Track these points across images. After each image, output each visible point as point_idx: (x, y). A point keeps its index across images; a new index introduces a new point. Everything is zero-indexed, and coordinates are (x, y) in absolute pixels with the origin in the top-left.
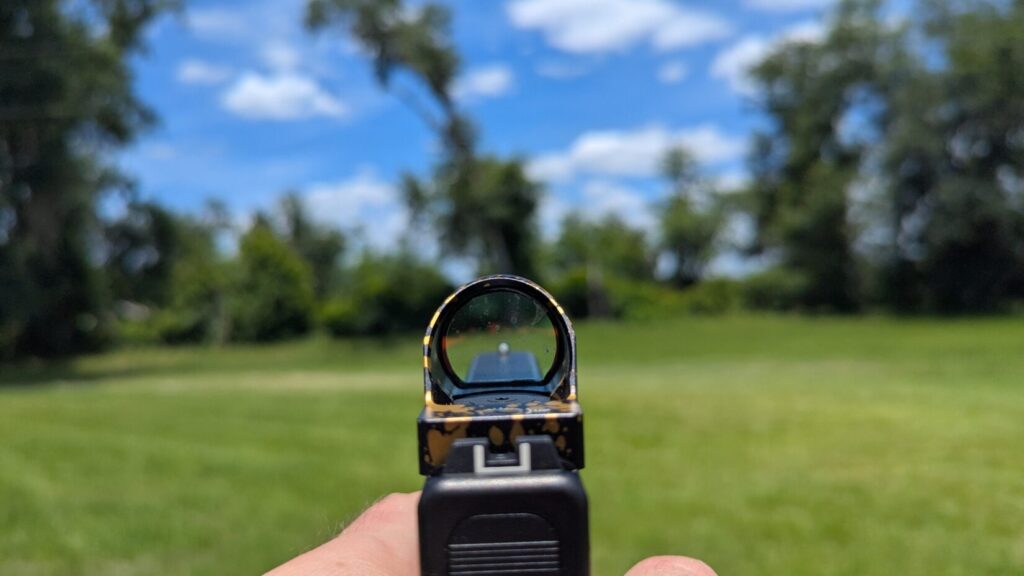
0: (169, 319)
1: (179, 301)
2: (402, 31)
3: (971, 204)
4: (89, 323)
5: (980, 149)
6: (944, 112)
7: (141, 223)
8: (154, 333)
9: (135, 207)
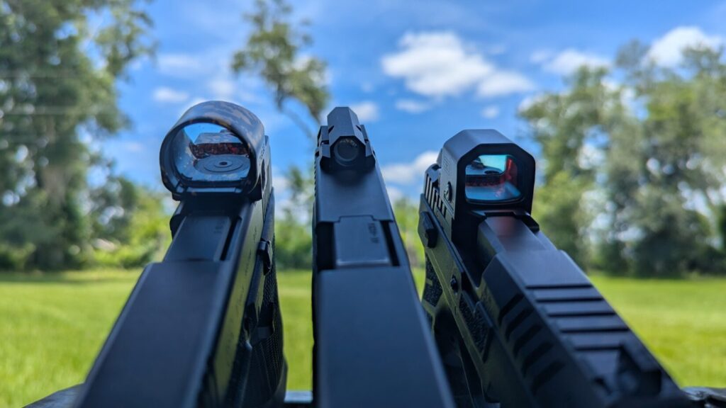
0: (127, 252)
1: (135, 241)
2: (292, 75)
3: (659, 204)
4: (75, 250)
5: (667, 169)
6: (642, 144)
7: (115, 189)
8: (116, 259)
9: (111, 179)
